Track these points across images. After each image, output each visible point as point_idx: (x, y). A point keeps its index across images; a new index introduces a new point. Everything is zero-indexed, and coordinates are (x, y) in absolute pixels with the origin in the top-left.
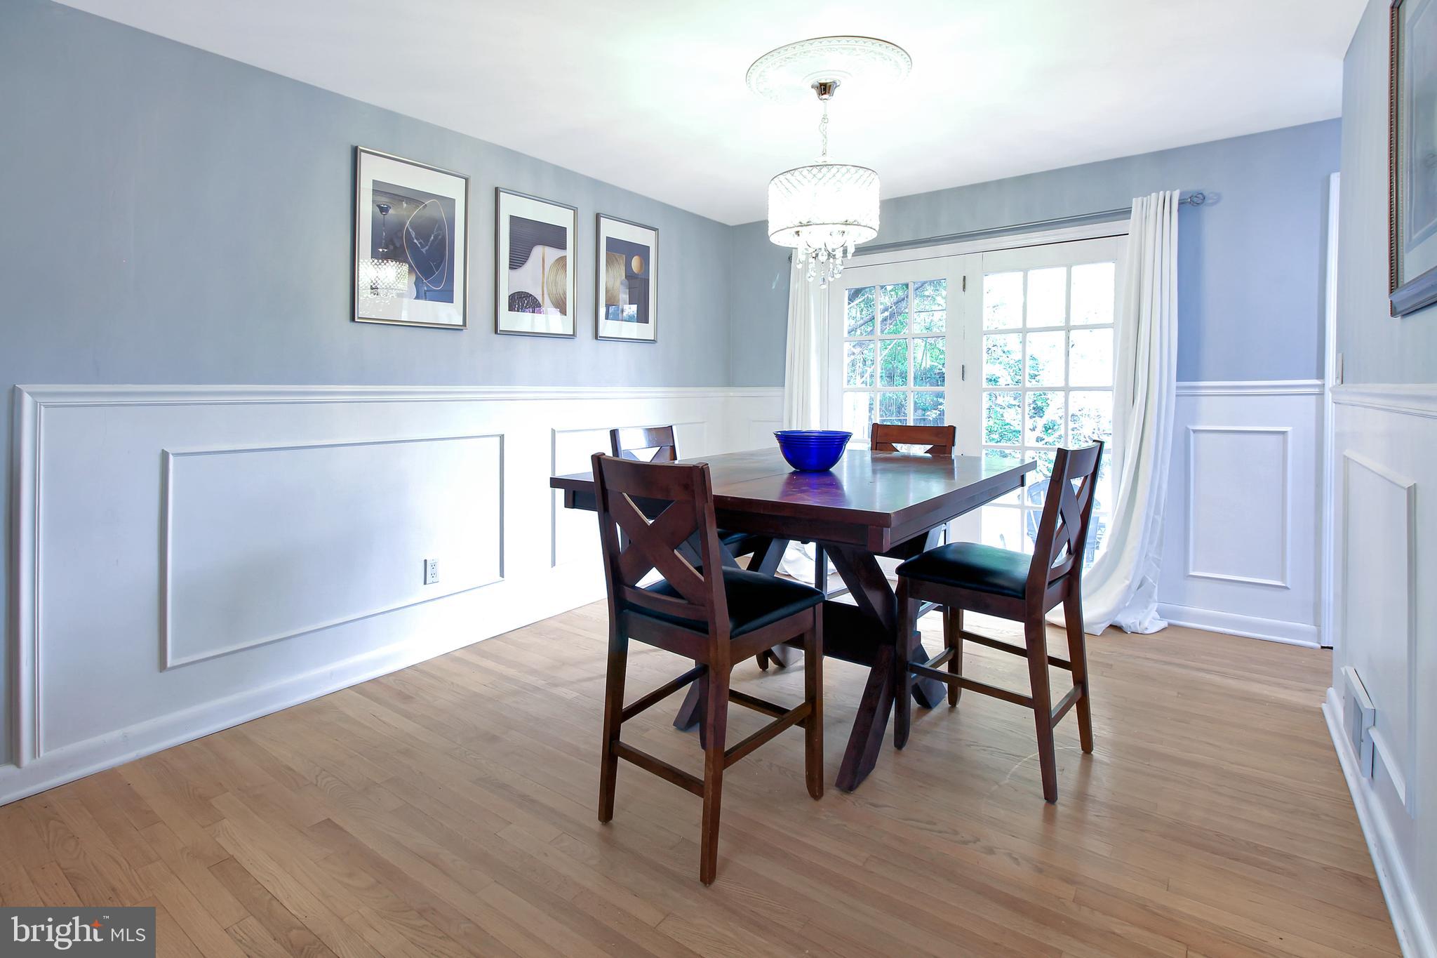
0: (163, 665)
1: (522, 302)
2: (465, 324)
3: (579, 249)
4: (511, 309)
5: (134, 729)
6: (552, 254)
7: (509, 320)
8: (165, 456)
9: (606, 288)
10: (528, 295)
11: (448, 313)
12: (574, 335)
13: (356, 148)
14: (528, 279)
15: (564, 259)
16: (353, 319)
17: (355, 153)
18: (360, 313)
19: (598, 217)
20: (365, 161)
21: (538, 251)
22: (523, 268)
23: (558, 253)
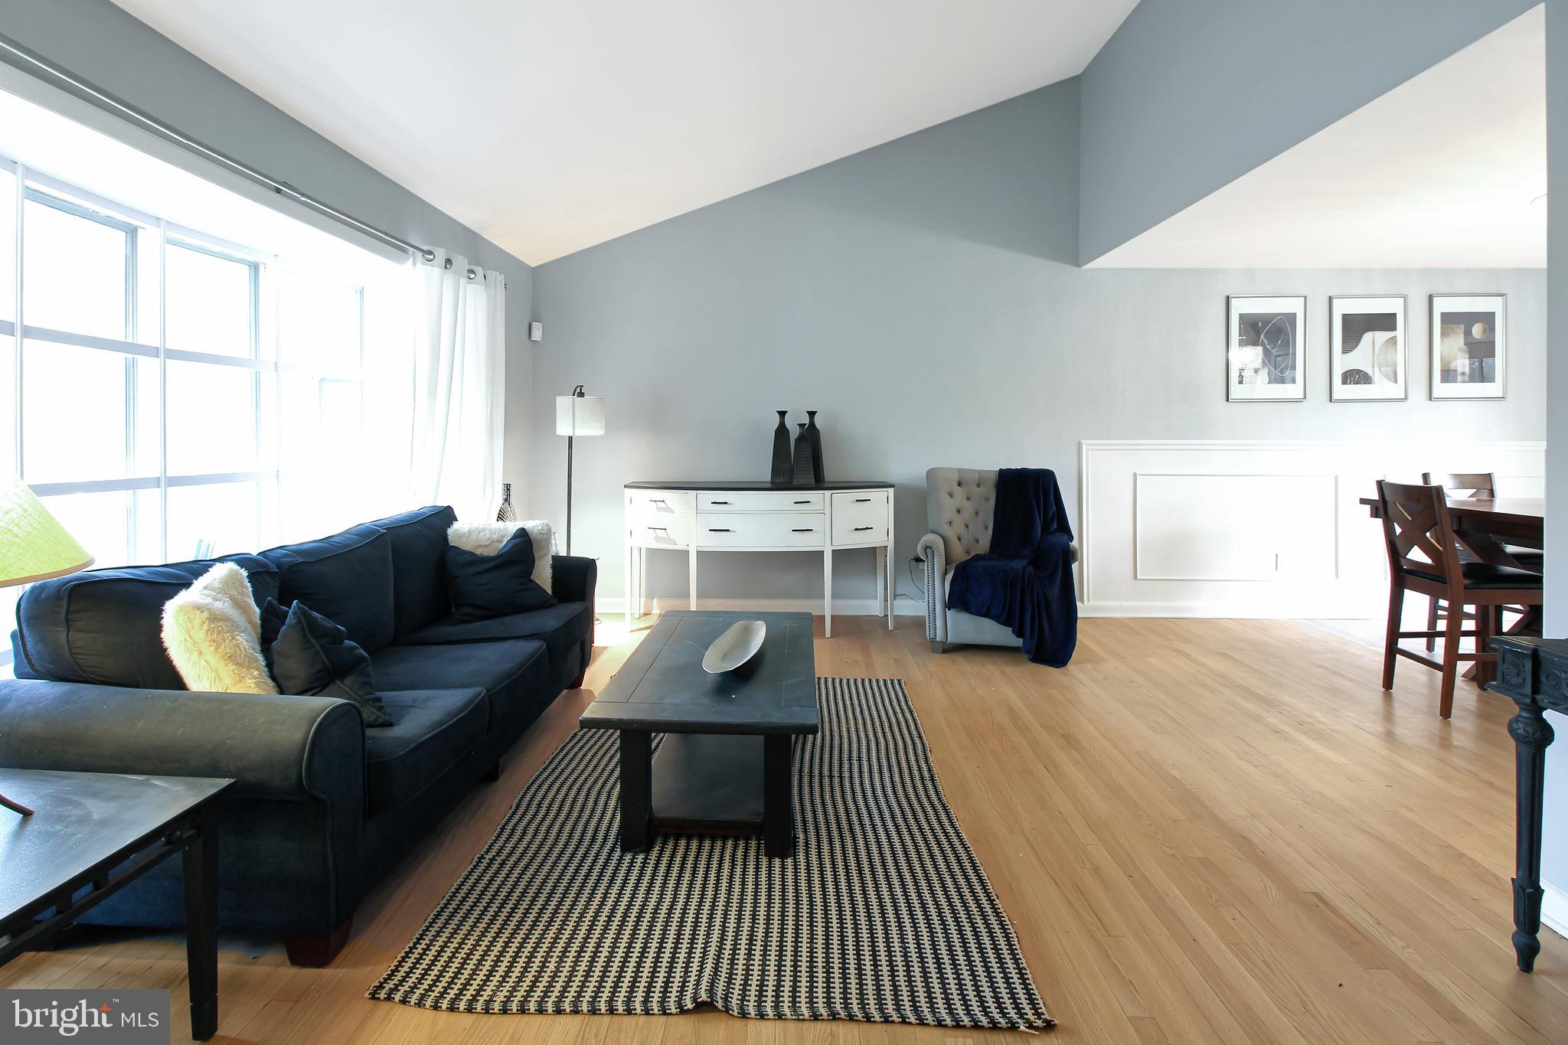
0: (1135, 577)
1: (1355, 377)
2: (1305, 398)
3: (1411, 332)
4: (1344, 382)
5: (1125, 604)
6: (1382, 336)
7: (1341, 391)
8: (1135, 475)
9: (1441, 356)
10: (1358, 371)
11: (1292, 391)
12: (1406, 398)
13: (1229, 296)
14: (1360, 358)
15: (1394, 338)
16: (1228, 400)
17: (1228, 298)
18: (1232, 396)
19: (1431, 298)
20: (1233, 302)
21: (1368, 337)
22: (1355, 351)
23: (1389, 335)
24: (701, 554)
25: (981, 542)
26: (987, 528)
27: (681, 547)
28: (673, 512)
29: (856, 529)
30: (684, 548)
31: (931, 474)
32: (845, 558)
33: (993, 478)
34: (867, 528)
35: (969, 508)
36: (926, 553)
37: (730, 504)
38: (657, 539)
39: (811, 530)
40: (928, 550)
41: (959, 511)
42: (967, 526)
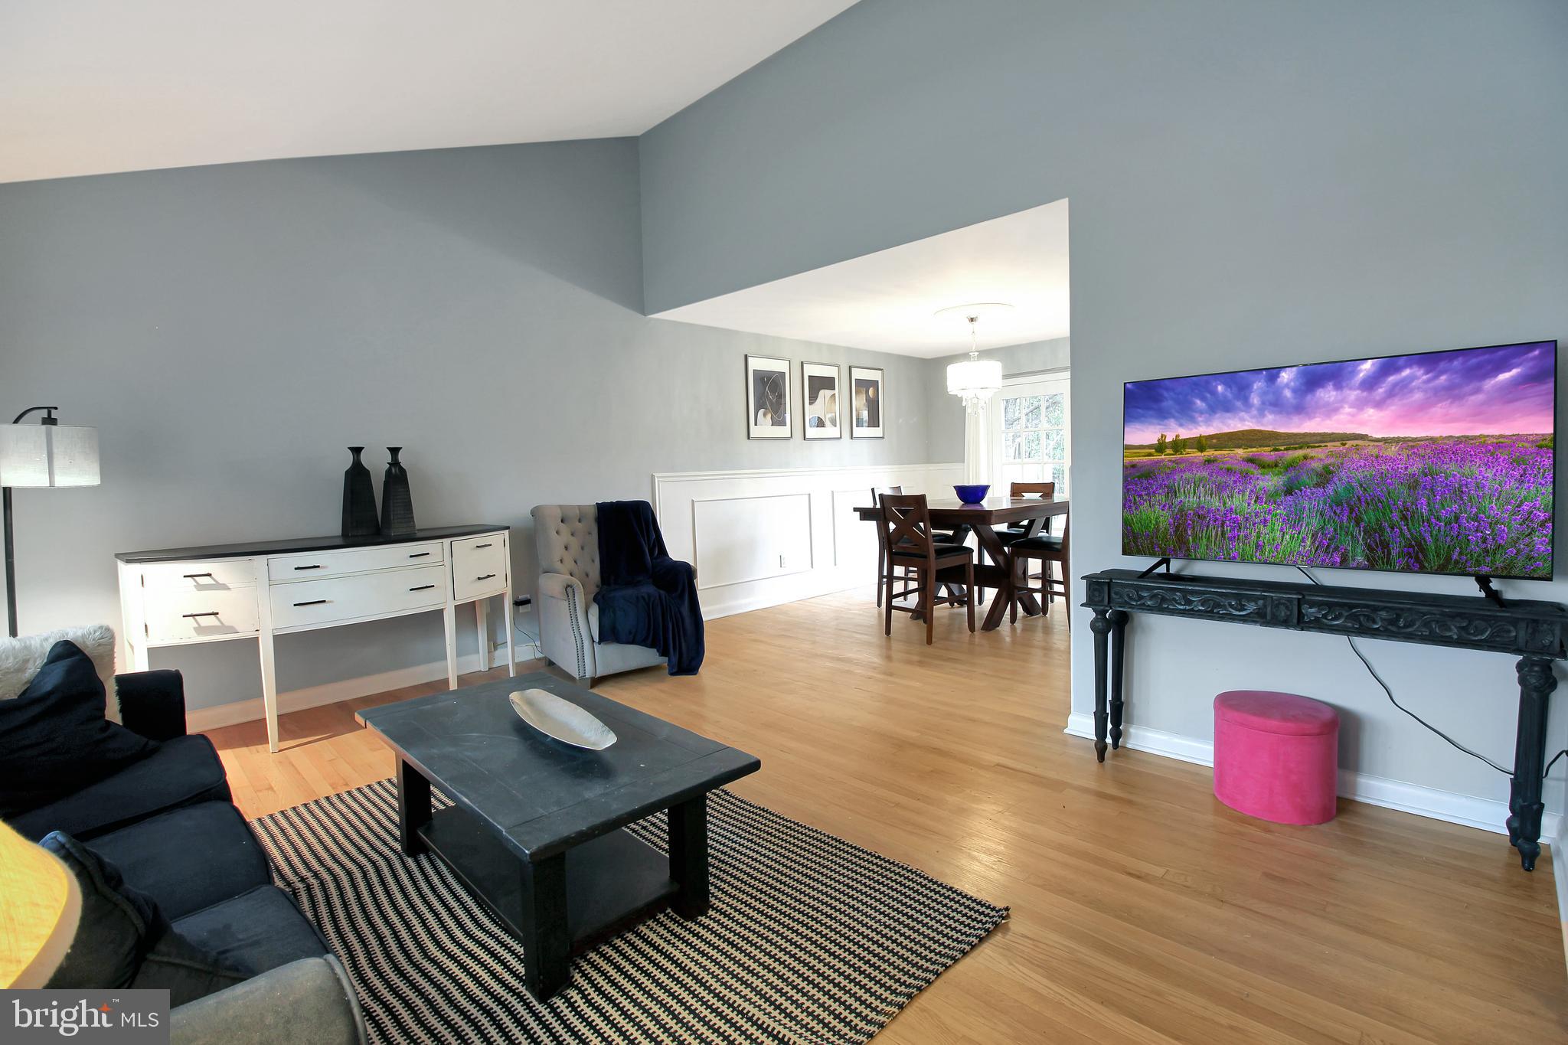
2: (791, 437)
3: (842, 387)
6: (827, 393)
7: (811, 432)
8: (693, 503)
11: (783, 431)
12: (841, 438)
16: (749, 438)
17: (746, 356)
18: (751, 435)
19: (850, 368)
20: (750, 360)
21: (822, 393)
22: (816, 403)
23: (832, 392)
24: (280, 641)
25: (591, 575)
26: (593, 561)
27: (245, 632)
28: (229, 589)
29: (479, 579)
30: (251, 634)
31: (535, 512)
32: (467, 612)
33: (593, 512)
34: (489, 576)
35: (575, 543)
36: (567, 592)
37: (324, 567)
38: (200, 630)
39: (433, 586)
40: (569, 589)
41: (566, 548)
42: (575, 562)
